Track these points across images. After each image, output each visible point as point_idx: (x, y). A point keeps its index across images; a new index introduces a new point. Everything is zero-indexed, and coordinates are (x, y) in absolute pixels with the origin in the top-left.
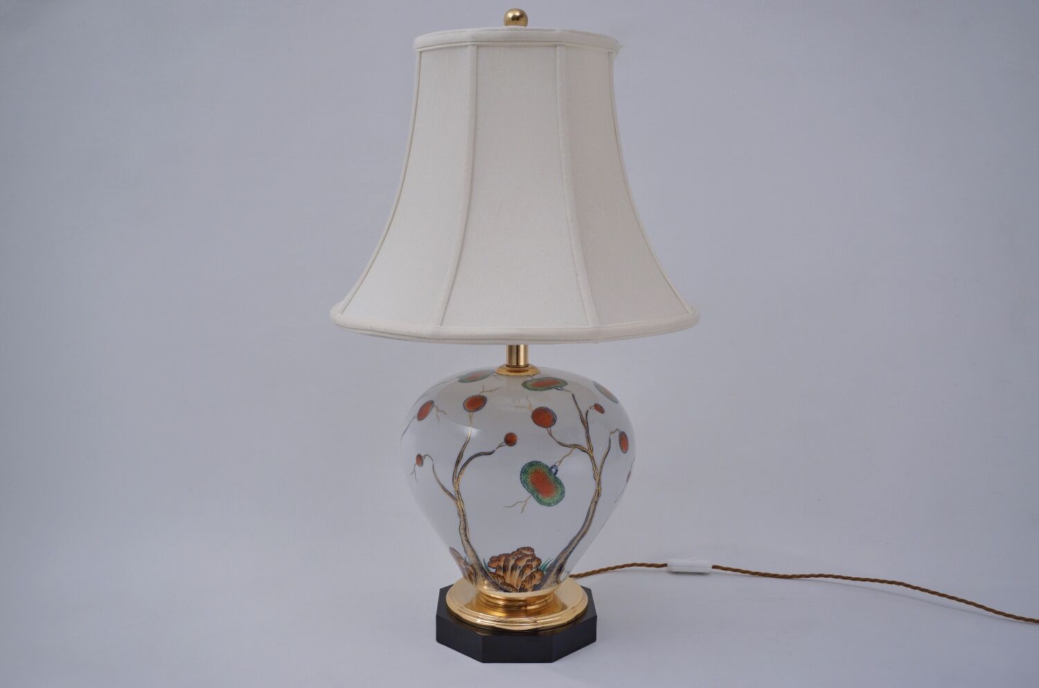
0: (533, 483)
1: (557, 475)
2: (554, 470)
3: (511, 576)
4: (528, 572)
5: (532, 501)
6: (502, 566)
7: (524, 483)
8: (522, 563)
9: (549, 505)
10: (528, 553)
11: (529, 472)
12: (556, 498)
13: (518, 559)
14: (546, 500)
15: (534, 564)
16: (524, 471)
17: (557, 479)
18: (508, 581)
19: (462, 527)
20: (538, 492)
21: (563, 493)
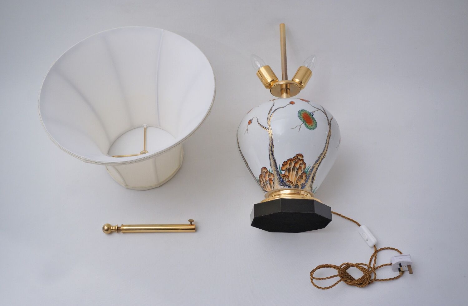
0: (303, 117)
1: (313, 116)
2: (312, 114)
3: (292, 174)
4: (300, 173)
5: (303, 126)
6: (288, 168)
7: (299, 117)
8: (297, 166)
9: (310, 129)
10: (301, 158)
11: (302, 113)
12: (313, 127)
13: (296, 163)
14: (309, 126)
15: (303, 166)
16: (299, 113)
17: (313, 118)
18: (290, 180)
19: (270, 145)
20: (306, 122)
21: (316, 125)
